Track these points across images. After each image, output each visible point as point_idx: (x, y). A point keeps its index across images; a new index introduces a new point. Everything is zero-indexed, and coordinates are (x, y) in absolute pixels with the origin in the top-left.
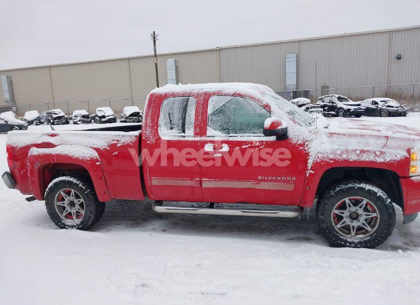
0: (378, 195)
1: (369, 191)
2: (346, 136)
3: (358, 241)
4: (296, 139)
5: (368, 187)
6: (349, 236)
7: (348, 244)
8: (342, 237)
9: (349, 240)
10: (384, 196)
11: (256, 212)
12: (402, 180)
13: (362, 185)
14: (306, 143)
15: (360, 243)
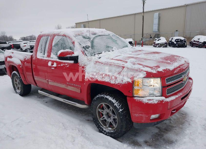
0: (115, 105)
1: (110, 101)
2: (103, 64)
3: (108, 131)
4: (81, 63)
5: (110, 99)
6: (105, 127)
7: (103, 131)
8: (101, 126)
9: (104, 129)
10: (118, 107)
11: (68, 102)
12: (128, 98)
13: (108, 97)
14: (85, 66)
15: (109, 133)
